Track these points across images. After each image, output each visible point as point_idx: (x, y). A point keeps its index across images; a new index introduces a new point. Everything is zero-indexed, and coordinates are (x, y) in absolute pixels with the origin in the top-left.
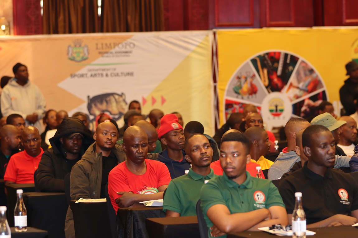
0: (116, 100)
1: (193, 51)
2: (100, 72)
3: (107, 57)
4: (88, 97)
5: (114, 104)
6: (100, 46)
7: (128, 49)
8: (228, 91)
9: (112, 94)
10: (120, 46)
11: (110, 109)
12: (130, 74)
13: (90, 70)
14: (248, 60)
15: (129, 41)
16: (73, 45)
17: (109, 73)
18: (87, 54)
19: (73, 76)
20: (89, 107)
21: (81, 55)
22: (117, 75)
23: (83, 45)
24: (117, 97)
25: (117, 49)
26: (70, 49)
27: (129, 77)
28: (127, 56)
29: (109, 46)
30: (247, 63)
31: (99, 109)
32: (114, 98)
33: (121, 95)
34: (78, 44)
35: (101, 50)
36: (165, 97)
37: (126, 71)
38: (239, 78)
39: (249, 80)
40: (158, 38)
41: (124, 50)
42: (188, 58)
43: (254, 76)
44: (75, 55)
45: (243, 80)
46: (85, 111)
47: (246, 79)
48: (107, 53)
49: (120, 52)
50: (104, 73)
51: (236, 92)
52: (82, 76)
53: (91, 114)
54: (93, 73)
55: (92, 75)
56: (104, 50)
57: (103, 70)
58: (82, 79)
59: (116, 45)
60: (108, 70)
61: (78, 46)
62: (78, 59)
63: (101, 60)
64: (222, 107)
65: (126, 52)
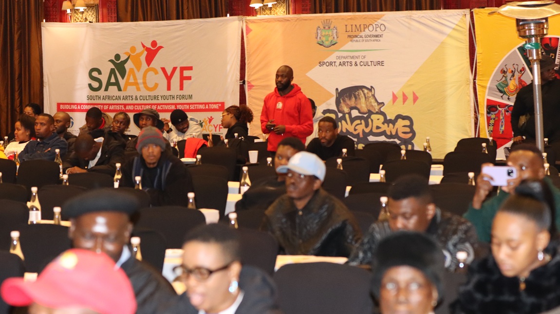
0: (364, 94)
1: (449, 36)
2: (349, 60)
3: (357, 41)
4: (337, 89)
5: (363, 100)
6: (349, 28)
7: (379, 32)
8: (490, 89)
9: (361, 88)
10: (371, 28)
11: (358, 106)
12: (380, 63)
13: (339, 57)
14: (516, 49)
15: (380, 22)
16: (322, 27)
17: (358, 61)
18: (335, 37)
19: (321, 64)
20: (338, 103)
21: (330, 39)
22: (367, 64)
23: (332, 27)
24: (366, 91)
25: (367, 32)
26: (319, 31)
27: (379, 67)
28: (377, 40)
29: (359, 28)
31: (347, 105)
32: (363, 91)
33: (371, 89)
34: (327, 25)
35: (350, 34)
36: (418, 95)
37: (375, 60)
38: (504, 72)
39: (517, 75)
40: (410, 18)
41: (374, 33)
42: (443, 44)
43: (524, 69)
44: (324, 39)
46: (334, 107)
47: (513, 73)
48: (356, 36)
49: (370, 36)
50: (353, 61)
51: (501, 91)
52: (331, 64)
53: (340, 112)
54: (342, 61)
55: (340, 64)
56: (354, 34)
57: (353, 57)
58: (330, 67)
59: (366, 27)
60: (357, 57)
61: (327, 28)
62: (327, 43)
63: (350, 45)
64: (483, 110)
65: (377, 36)
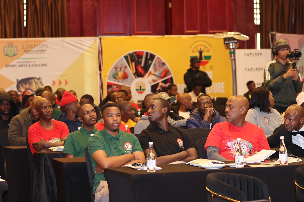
0: (35, 82)
1: (87, 50)
2: (25, 64)
3: (30, 53)
4: (17, 80)
5: (34, 85)
6: (25, 46)
7: (44, 48)
8: (109, 77)
9: (33, 78)
10: (38, 46)
11: (31, 88)
12: (45, 65)
13: (18, 62)
14: (122, 57)
15: (44, 43)
16: (7, 46)
17: (31, 64)
18: (16, 51)
19: (7, 66)
20: (18, 87)
21: (13, 52)
22: (36, 65)
23: (14, 46)
24: (36, 80)
25: (36, 48)
26: (6, 49)
27: (44, 67)
28: (42, 53)
29: (31, 47)
30: (122, 59)
31: (24, 88)
32: (34, 80)
33: (39, 79)
34: (11, 45)
35: (26, 49)
36: (68, 81)
37: (42, 63)
38: (116, 68)
39: (123, 69)
40: (63, 41)
41: (41, 49)
42: (82, 55)
43: (126, 67)
44: (9, 52)
45: (119, 69)
46: (15, 89)
47: (121, 69)
48: (29, 51)
49: (38, 51)
50: (28, 64)
51: (114, 78)
52: (13, 66)
53: (19, 91)
54: (21, 64)
55: (19, 66)
56: (28, 49)
57: (27, 62)
58: (13, 68)
59: (35, 46)
60: (30, 62)
61: (10, 46)
62: (10, 55)
63: (25, 56)
64: (105, 87)
65: (42, 51)
